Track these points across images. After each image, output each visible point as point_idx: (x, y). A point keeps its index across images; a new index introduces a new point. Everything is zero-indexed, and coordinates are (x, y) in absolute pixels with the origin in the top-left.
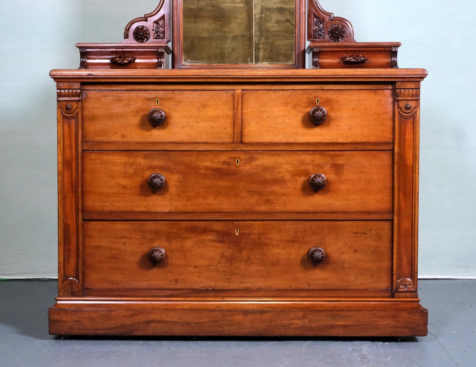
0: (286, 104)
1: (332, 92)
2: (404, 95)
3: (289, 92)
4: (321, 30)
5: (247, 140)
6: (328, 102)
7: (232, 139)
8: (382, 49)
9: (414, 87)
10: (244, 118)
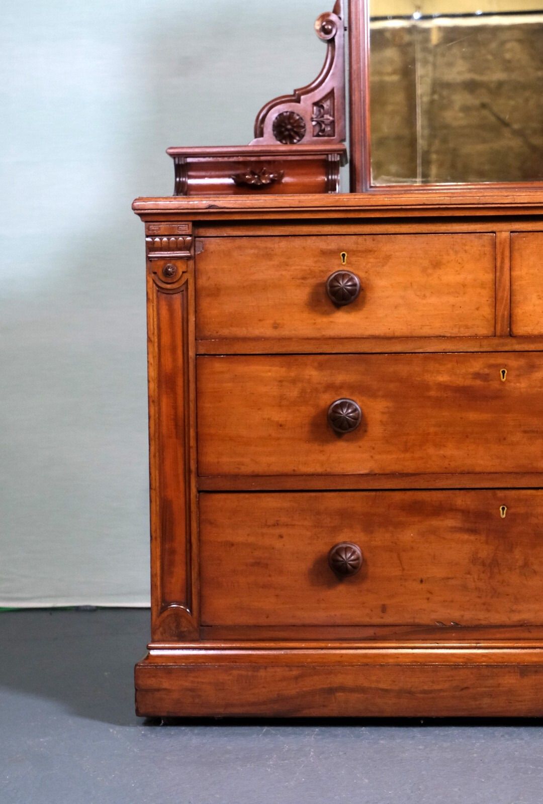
5: (521, 329)
7: (492, 329)
10: (514, 287)
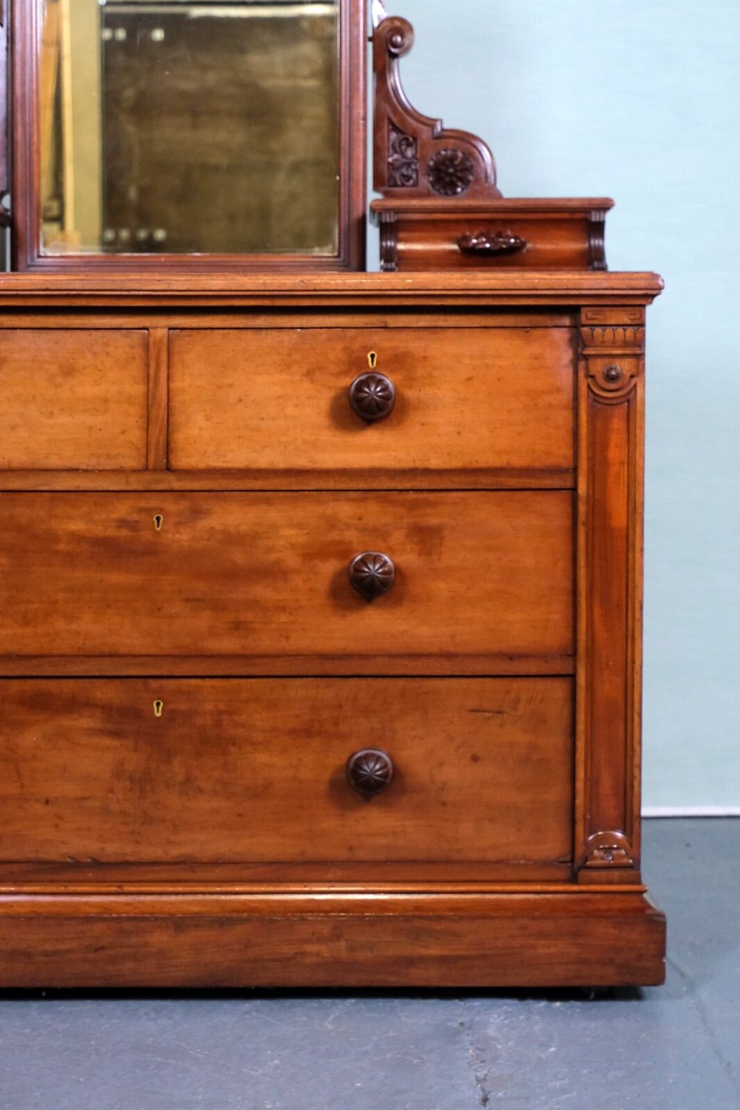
0: (286, 366)
1: (412, 333)
2: (603, 342)
3: (294, 335)
4: (408, 165)
5: (183, 460)
6: (398, 361)
7: (143, 461)
8: (565, 216)
9: (629, 322)
10: (172, 404)
